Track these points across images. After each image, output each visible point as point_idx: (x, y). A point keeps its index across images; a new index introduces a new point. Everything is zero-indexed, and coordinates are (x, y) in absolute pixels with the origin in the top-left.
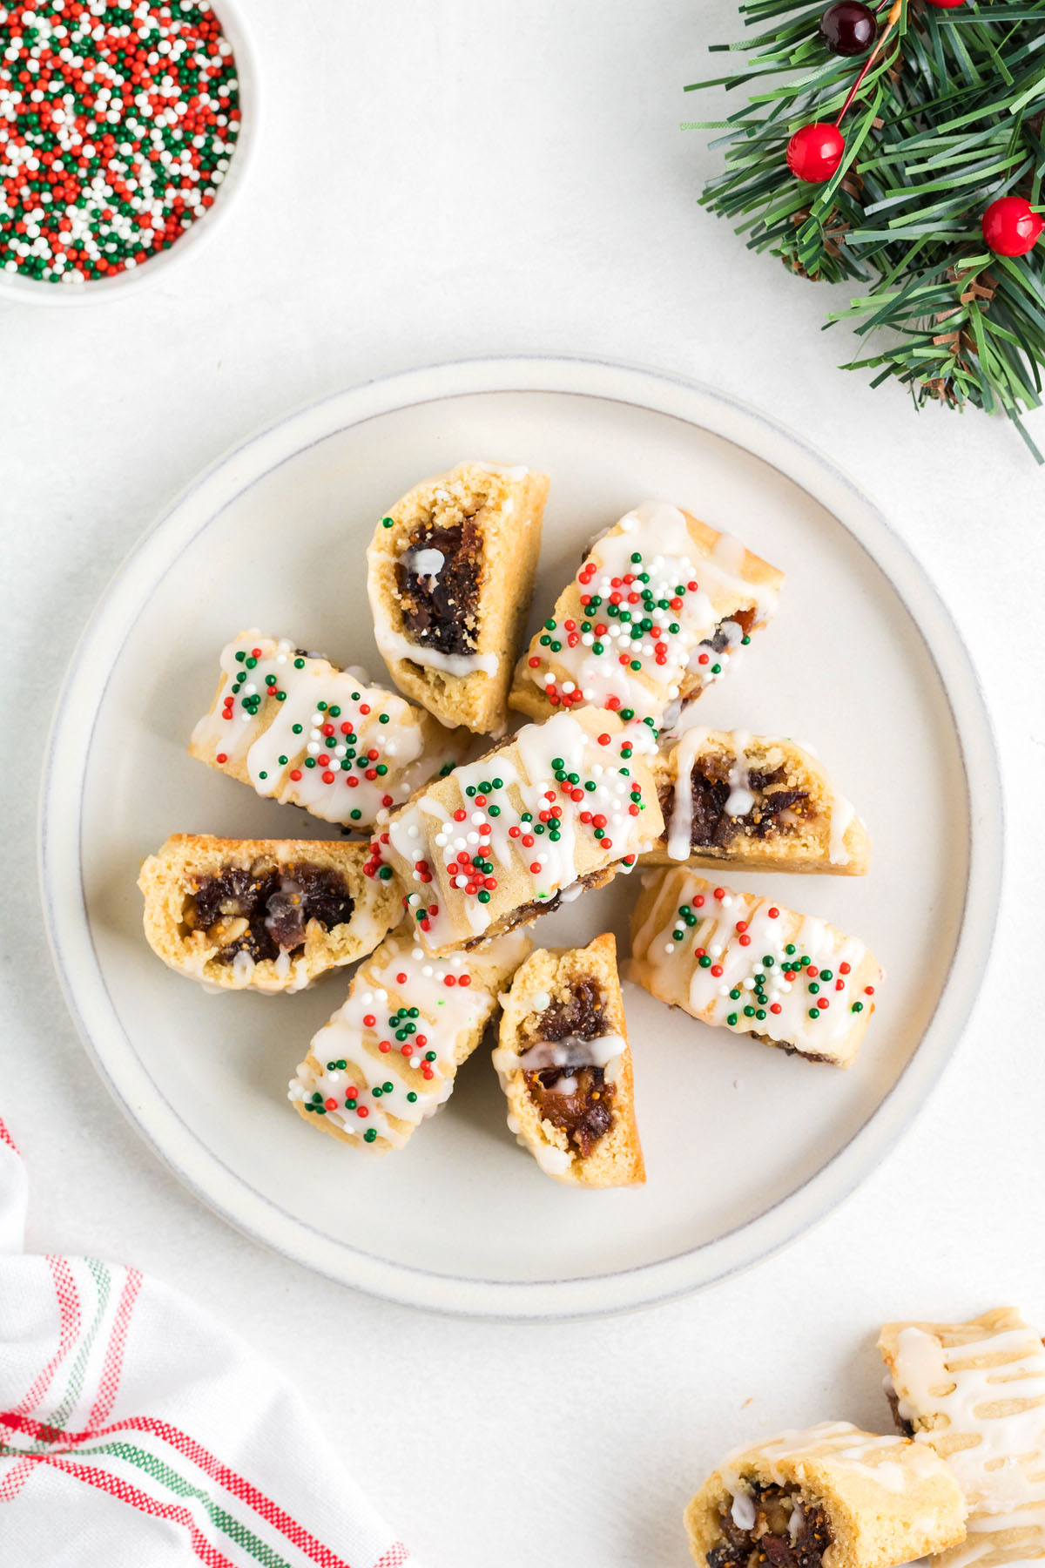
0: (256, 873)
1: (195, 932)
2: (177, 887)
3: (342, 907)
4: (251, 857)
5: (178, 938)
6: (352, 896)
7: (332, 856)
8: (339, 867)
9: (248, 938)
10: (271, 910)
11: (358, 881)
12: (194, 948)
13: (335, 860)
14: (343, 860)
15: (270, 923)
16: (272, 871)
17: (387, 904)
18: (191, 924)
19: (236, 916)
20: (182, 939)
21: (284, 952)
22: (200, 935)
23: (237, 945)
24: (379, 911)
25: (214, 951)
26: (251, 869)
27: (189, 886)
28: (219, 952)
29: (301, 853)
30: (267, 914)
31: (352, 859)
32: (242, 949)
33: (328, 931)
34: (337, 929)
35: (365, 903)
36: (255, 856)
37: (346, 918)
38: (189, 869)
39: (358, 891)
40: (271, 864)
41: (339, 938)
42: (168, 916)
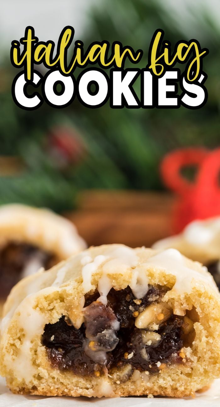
0: (129, 367)
1: (183, 314)
2: (199, 355)
3: (52, 338)
4: (134, 382)
5: (198, 310)
6: (43, 348)
7: (62, 383)
8: (56, 373)
9: (136, 310)
10: (115, 337)
11: (38, 362)
12: (183, 301)
13: (58, 380)
14: (51, 380)
15: (116, 325)
16: (115, 370)
17: (12, 342)
18: (187, 320)
19: (146, 330)
20: (194, 308)
21: (103, 299)
22: (178, 312)
23: (146, 303)
24: (19, 335)
25: (166, 297)
26: (132, 371)
27: (189, 356)
28: (161, 297)
29: (89, 386)
30: (119, 333)
31: (43, 381)
32: (141, 299)
33: (63, 317)
34: (55, 319)
35: (32, 342)
36: (129, 383)
37: (49, 329)
38: (188, 370)
39: (38, 352)
40: (115, 376)
41: (54, 311)
42: (207, 328)
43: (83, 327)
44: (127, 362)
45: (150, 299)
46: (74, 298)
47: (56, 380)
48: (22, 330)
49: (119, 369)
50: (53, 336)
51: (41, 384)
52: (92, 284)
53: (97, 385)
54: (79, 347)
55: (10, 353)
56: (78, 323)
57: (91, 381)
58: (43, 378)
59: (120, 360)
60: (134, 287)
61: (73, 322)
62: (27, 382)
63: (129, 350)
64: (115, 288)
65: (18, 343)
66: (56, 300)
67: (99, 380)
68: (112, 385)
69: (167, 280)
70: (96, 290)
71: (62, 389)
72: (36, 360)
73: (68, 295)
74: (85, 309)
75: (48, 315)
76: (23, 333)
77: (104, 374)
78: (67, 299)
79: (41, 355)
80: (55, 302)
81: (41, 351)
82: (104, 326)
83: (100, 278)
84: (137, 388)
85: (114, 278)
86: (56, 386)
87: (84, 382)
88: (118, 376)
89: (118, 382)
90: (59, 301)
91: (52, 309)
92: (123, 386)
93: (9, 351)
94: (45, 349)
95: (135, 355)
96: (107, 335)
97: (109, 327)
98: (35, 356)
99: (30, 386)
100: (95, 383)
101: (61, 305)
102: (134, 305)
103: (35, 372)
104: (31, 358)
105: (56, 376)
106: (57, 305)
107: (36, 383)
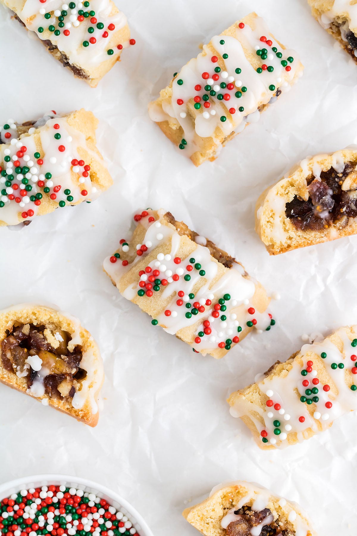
43: (310, 199)
44: (343, 214)
45: (348, 171)
46: (300, 182)
47: (301, 236)
48: (272, 211)
49: (339, 220)
50: (293, 210)
51: (293, 242)
52: (309, 171)
53: (328, 234)
54: (310, 213)
55: (268, 227)
56: (306, 197)
57: (323, 232)
58: (292, 238)
59: (338, 214)
60: (335, 167)
61: (303, 197)
62: (283, 243)
63: (342, 206)
64: (324, 170)
65: (271, 220)
66: (289, 186)
67: (328, 230)
68: (337, 231)
69: (355, 158)
70: (312, 174)
71: (307, 242)
72: (286, 228)
73: (295, 182)
74: (308, 187)
75: (286, 196)
76: (273, 212)
77: (331, 225)
78: (296, 183)
79: (288, 223)
80: (288, 188)
81: (288, 221)
82: (323, 194)
83: (313, 165)
84: (353, 229)
85: (322, 164)
86: (302, 241)
87: (319, 234)
88: (340, 224)
89: (341, 228)
90: (290, 186)
91: (288, 192)
92: (345, 230)
93: (267, 226)
94: (289, 219)
95: (347, 208)
96: (327, 200)
97: (326, 194)
98: (284, 225)
99: (286, 245)
100: (326, 233)
101: (293, 189)
102: (338, 177)
103: (287, 235)
104: (282, 227)
105: (301, 235)
106: (290, 190)
107: (289, 242)
